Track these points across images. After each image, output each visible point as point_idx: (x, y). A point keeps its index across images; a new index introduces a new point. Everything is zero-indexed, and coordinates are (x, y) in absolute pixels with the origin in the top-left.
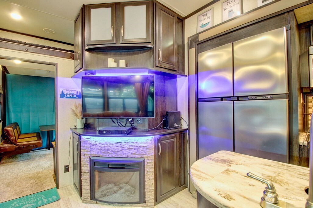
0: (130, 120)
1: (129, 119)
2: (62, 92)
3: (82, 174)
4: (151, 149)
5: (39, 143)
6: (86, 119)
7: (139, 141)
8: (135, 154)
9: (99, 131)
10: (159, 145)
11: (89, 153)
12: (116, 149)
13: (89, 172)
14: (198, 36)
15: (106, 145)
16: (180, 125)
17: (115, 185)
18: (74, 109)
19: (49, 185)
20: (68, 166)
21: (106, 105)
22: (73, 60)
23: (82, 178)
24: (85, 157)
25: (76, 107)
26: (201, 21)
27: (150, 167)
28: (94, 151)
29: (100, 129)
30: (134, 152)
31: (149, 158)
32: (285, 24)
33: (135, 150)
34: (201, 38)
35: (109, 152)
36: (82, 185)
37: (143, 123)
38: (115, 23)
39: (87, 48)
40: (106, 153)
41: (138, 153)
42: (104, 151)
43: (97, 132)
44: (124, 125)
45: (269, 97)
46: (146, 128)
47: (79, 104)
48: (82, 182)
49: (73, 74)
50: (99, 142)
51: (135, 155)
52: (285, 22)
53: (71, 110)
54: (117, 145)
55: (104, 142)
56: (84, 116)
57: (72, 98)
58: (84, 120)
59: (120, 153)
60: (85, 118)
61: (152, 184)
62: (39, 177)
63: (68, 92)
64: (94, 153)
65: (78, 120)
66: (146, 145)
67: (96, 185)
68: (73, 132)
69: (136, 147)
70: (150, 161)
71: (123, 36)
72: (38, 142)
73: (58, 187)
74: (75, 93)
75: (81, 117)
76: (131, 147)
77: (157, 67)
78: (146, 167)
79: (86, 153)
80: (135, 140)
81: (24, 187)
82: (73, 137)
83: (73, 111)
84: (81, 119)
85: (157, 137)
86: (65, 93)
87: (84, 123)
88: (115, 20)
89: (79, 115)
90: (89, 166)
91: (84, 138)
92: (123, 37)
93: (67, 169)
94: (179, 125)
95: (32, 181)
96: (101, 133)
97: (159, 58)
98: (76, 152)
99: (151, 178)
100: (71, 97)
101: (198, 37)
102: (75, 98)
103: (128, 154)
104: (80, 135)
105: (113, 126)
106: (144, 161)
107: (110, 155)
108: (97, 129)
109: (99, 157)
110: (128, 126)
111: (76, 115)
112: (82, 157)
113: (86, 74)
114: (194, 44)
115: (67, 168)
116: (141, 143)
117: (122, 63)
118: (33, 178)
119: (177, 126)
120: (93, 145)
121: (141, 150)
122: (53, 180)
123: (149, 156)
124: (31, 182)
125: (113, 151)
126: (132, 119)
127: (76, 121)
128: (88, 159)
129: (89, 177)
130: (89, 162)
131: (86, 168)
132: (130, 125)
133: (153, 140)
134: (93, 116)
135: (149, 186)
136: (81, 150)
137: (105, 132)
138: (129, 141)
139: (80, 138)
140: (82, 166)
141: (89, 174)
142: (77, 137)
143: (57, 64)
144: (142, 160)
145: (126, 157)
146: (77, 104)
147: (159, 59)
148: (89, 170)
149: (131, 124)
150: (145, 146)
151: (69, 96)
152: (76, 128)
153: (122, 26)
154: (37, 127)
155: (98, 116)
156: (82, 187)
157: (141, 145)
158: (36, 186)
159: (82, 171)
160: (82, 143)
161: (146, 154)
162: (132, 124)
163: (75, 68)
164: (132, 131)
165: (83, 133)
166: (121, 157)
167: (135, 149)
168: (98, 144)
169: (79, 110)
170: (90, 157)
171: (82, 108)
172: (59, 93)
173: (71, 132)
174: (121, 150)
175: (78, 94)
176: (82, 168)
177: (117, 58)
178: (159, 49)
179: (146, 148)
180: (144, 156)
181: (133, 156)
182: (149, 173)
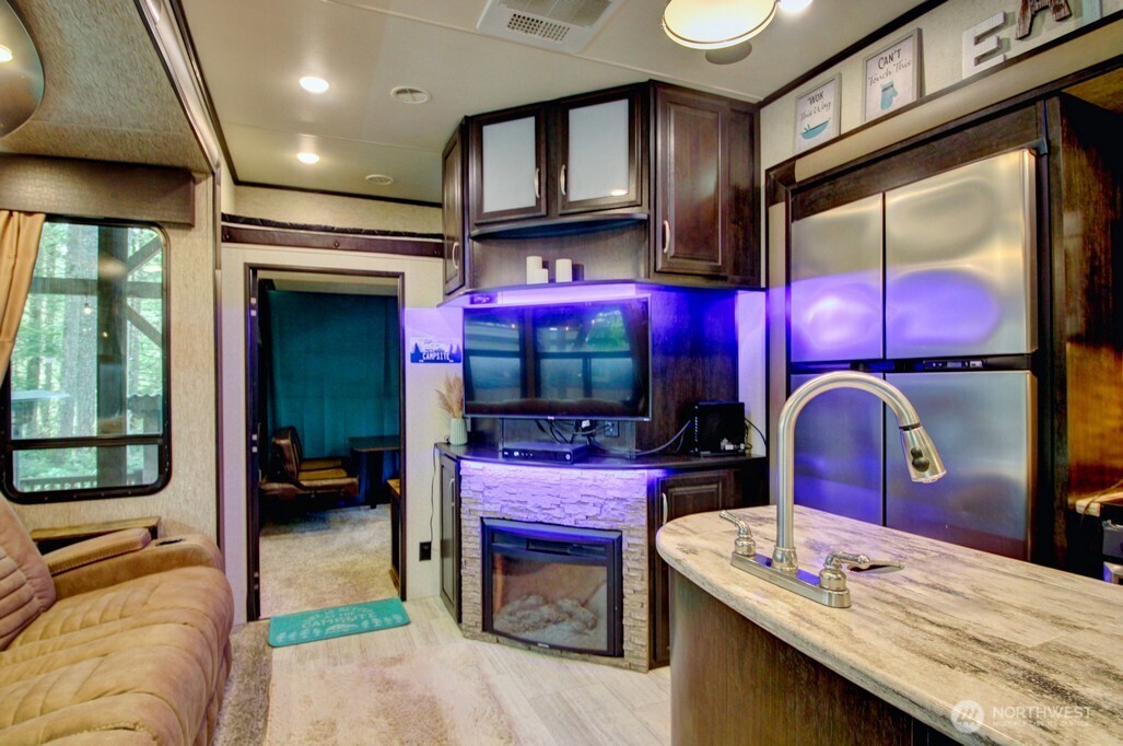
0: (585, 424)
1: (581, 421)
2: (417, 348)
3: (463, 560)
4: (637, 509)
5: (351, 485)
6: (473, 419)
7: (605, 483)
8: (595, 518)
9: (504, 450)
10: (662, 499)
11: (479, 507)
12: (546, 502)
13: (480, 556)
14: (793, 167)
15: (521, 490)
16: (742, 446)
17: (546, 602)
18: (444, 392)
19: (381, 593)
20: (429, 544)
21: (530, 379)
22: (441, 260)
23: (462, 571)
24: (471, 517)
25: (450, 388)
26: (804, 116)
27: (637, 557)
28: (491, 504)
29: (507, 446)
30: (593, 511)
31: (632, 533)
32: (1034, 136)
33: (595, 508)
34: (803, 171)
35: (528, 507)
36: (463, 588)
37: (620, 436)
38: (543, 159)
39: (475, 232)
40: (522, 511)
41: (604, 515)
42: (516, 505)
43: (500, 454)
44: (569, 438)
45: (978, 364)
46: (630, 448)
47: (458, 379)
48: (463, 583)
49: (440, 298)
50: (502, 480)
51: (595, 522)
52: (1034, 129)
53: (437, 395)
54: (550, 491)
55: (514, 481)
56: (469, 409)
57: (440, 361)
58: (469, 421)
59: (557, 513)
60: (469, 416)
61: (642, 606)
62: (356, 574)
63: (428, 346)
64: (492, 509)
65: (454, 421)
66: (625, 495)
67: (498, 595)
68: (441, 455)
69: (596, 500)
70: (636, 541)
71: (564, 193)
72: (348, 481)
73: (404, 598)
74: (447, 350)
75: (461, 414)
76: (585, 500)
77: (660, 272)
78: (624, 556)
79: (473, 507)
80: (595, 480)
81: (324, 590)
82: (442, 467)
83: (442, 396)
84: (460, 421)
85: (657, 473)
86: (423, 349)
87: (469, 429)
88: (543, 152)
89: (456, 407)
90: (479, 540)
91: (470, 466)
92: (565, 197)
93: (425, 552)
94: (738, 444)
95: (341, 580)
96: (509, 457)
97: (664, 247)
98: (450, 504)
99: (639, 588)
100: (435, 361)
101: (792, 169)
102: (447, 362)
103: (577, 517)
104: (458, 460)
105: (539, 441)
106: (620, 539)
107: (531, 518)
108: (501, 448)
109: (504, 519)
110: (579, 442)
111: (450, 409)
112: (463, 516)
113: (472, 302)
114: (782, 189)
115: (426, 548)
116: (611, 489)
117: (564, 268)
118: (343, 573)
119: (730, 447)
120: (489, 488)
121: (613, 509)
122: (391, 583)
123: (632, 526)
124: (339, 582)
125: (539, 507)
126: (591, 421)
127: (449, 425)
128: (478, 524)
129: (479, 569)
130: (479, 530)
131: (472, 545)
132: (585, 439)
133: (645, 481)
134: (492, 410)
135: (633, 610)
136: (460, 499)
137: (516, 454)
138: (580, 481)
139: (458, 468)
140: (463, 539)
141: (479, 562)
142: (451, 465)
143: (403, 274)
144: (615, 536)
145: (572, 524)
146: (452, 379)
147: (666, 250)
148: (480, 551)
149: (588, 436)
150: (623, 499)
151: (432, 356)
152: (449, 444)
153: (564, 167)
154: (342, 441)
155: (507, 410)
156: (463, 594)
157: (611, 494)
158: (352, 592)
159: (463, 552)
160: (463, 481)
161: (623, 521)
162: (592, 435)
163: (446, 282)
164: (589, 455)
165: (466, 454)
166: (559, 525)
167: (594, 505)
168: (501, 485)
169: (457, 394)
170: (482, 518)
171: (463, 389)
172: (409, 350)
173: (437, 451)
174: (558, 506)
175: (454, 351)
176: (464, 545)
177: (552, 252)
178: (666, 223)
179: (624, 503)
180: (620, 526)
181: (590, 524)
182: (633, 574)
